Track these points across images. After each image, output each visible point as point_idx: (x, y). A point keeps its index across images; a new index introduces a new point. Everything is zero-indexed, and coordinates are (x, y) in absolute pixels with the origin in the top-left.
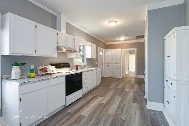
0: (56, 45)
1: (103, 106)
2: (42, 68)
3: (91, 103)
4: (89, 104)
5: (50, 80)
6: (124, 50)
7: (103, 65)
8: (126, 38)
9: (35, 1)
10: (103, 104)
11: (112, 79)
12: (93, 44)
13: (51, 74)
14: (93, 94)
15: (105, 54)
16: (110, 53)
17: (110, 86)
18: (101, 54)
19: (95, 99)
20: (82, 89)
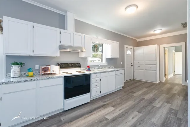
0: (59, 44)
1: (105, 122)
2: (44, 68)
3: (93, 113)
4: (88, 115)
5: (40, 81)
6: (162, 46)
7: (132, 66)
8: (164, 29)
9: (33, 1)
10: (107, 119)
11: (143, 83)
12: (112, 41)
13: (52, 74)
14: (106, 100)
15: (136, 53)
16: (141, 51)
17: (135, 92)
18: (129, 52)
19: (102, 108)
20: (89, 93)
